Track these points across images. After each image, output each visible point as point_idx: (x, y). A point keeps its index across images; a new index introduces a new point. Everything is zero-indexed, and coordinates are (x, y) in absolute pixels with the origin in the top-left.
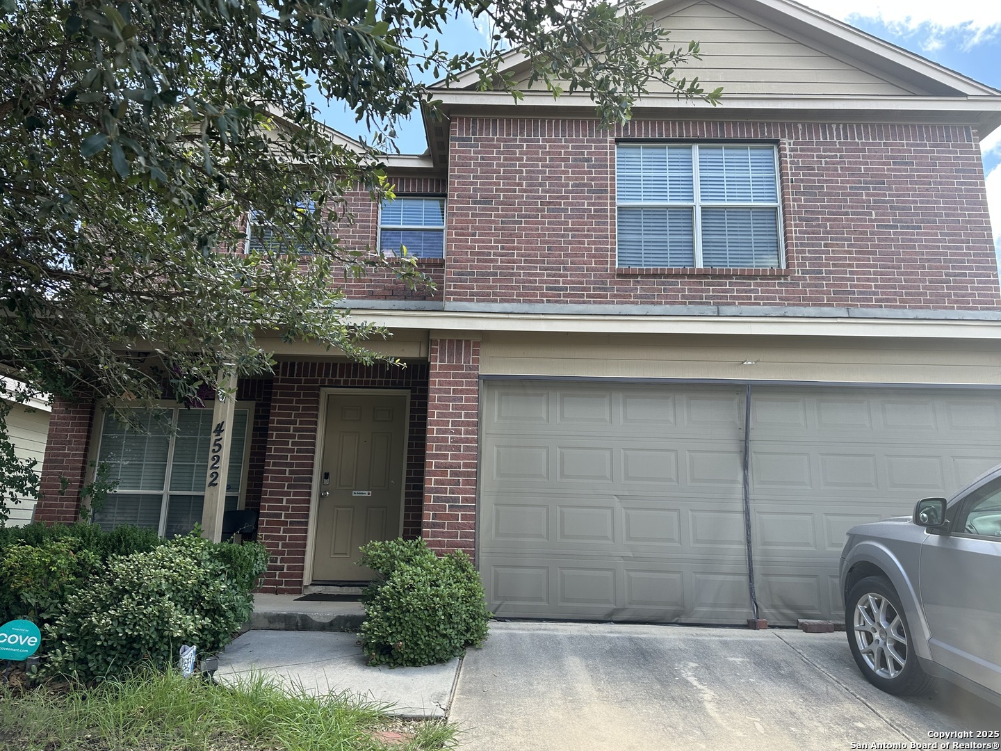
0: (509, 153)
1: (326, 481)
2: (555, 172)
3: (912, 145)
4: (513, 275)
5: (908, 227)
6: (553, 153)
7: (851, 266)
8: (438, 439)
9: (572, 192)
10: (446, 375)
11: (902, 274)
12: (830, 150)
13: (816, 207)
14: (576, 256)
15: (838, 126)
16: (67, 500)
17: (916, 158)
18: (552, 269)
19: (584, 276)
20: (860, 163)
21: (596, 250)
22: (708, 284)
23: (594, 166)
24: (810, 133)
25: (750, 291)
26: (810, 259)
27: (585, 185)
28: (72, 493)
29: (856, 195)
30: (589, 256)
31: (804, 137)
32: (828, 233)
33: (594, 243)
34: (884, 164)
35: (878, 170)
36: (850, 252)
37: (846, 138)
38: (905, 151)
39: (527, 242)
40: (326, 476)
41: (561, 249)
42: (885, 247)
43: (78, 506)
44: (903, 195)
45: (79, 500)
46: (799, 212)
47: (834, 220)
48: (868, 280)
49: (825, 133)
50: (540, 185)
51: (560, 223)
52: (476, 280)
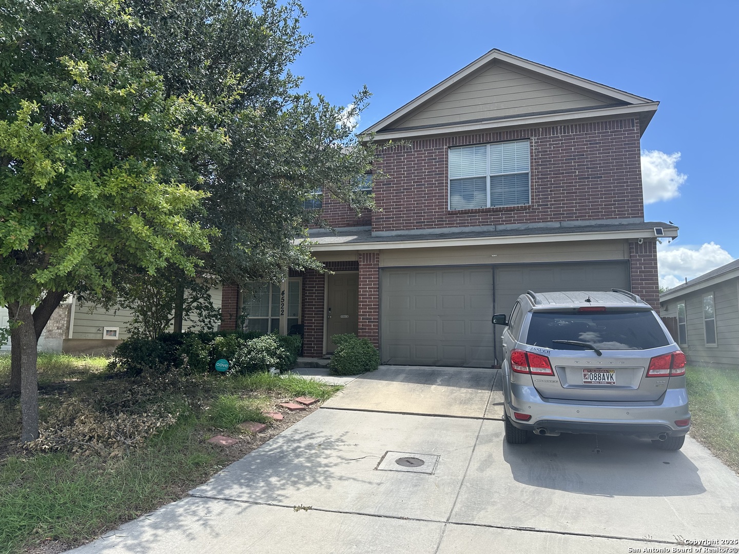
0: (398, 159)
1: (330, 312)
2: (419, 167)
3: (600, 133)
4: (401, 217)
5: (595, 178)
6: (419, 157)
7: (563, 200)
8: (363, 295)
9: (427, 175)
10: (365, 268)
11: (590, 202)
12: (556, 141)
13: (547, 171)
14: (429, 206)
15: (561, 127)
16: (232, 322)
17: (602, 140)
18: (418, 213)
19: (433, 215)
20: (572, 146)
21: (438, 202)
22: (490, 215)
23: (438, 162)
24: (546, 132)
25: (512, 217)
26: (542, 198)
27: (433, 171)
28: (234, 319)
29: (568, 163)
30: (435, 206)
31: (542, 135)
32: (553, 184)
33: (437, 199)
34: (585, 145)
35: (581, 148)
36: (563, 193)
37: (565, 133)
38: (596, 137)
39: (407, 201)
40: (330, 309)
41: (423, 203)
42: (582, 189)
43: (236, 324)
44: (594, 161)
45: (236, 322)
46: (538, 175)
47: (556, 177)
48: (572, 207)
49: (553, 132)
50: (413, 173)
51: (422, 191)
52: (385, 221)
